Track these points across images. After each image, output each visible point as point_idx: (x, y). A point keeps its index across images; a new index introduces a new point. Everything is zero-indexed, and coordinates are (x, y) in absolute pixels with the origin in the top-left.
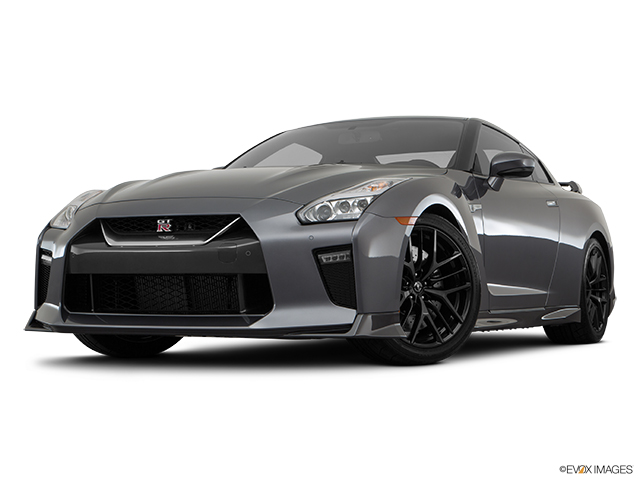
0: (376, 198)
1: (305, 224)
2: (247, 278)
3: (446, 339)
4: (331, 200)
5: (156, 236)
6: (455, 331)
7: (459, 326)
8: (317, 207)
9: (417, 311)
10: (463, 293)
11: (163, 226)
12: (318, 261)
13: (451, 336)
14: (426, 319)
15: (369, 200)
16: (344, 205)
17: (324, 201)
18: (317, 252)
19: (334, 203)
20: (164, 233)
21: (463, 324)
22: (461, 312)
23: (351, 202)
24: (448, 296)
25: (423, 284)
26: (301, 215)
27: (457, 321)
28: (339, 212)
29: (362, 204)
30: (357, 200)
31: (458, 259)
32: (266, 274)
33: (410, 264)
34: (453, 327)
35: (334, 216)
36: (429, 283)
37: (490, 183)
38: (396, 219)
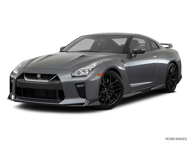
0: (93, 69)
1: (73, 77)
2: (59, 91)
3: (113, 103)
4: (81, 70)
5: (37, 78)
6: (116, 101)
7: (117, 99)
8: (77, 72)
9: (106, 95)
10: (119, 91)
11: (39, 76)
12: (76, 87)
13: (115, 102)
14: (108, 98)
15: (90, 70)
16: (84, 71)
17: (79, 70)
18: (76, 84)
19: (81, 71)
20: (39, 78)
21: (118, 99)
22: (118, 96)
23: (86, 70)
24: (114, 92)
25: (107, 89)
26: (72, 75)
27: (116, 98)
28: (83, 73)
29: (89, 70)
30: (88, 70)
31: (117, 82)
32: (63, 90)
33: (104, 84)
34: (115, 100)
35: (81, 74)
36: (109, 88)
37: (133, 55)
38: (97, 74)
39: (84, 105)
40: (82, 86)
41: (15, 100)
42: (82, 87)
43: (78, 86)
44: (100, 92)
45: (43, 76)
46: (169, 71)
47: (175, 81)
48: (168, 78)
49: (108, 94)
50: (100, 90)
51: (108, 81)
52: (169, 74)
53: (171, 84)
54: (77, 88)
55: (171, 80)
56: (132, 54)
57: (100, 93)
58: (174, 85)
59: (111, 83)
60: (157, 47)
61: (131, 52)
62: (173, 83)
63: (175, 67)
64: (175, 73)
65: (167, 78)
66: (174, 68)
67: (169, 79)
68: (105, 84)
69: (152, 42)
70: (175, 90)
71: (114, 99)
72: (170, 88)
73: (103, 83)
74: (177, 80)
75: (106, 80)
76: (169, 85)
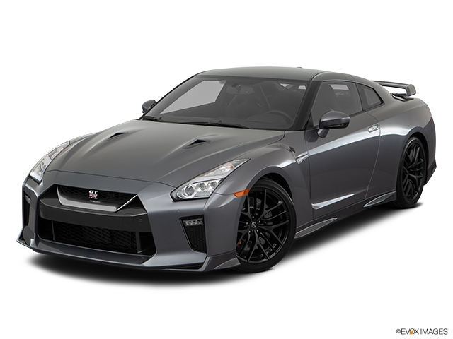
0: (222, 180)
1: (177, 200)
2: (142, 234)
3: (271, 257)
4: (193, 184)
5: (88, 200)
6: (277, 251)
7: (280, 247)
8: (185, 188)
9: (253, 238)
10: (285, 228)
11: (93, 195)
12: (183, 224)
13: (274, 254)
14: (258, 245)
15: (217, 182)
16: (201, 185)
17: (190, 183)
18: (183, 219)
19: (195, 185)
20: (93, 199)
21: (283, 246)
22: (282, 239)
23: (206, 183)
24: (273, 230)
25: (258, 223)
26: (174, 195)
27: (279, 244)
28: (199, 190)
29: (214, 184)
30: (210, 182)
31: (281, 206)
32: (151, 233)
33: (248, 214)
34: (276, 248)
35: (195, 193)
36: (262, 222)
37: (319, 133)
38: (234, 194)
39: (202, 269)
40: (197, 222)
41: (35, 247)
42: (196, 226)
43: (188, 223)
44: (240, 231)
45: (104, 197)
46: (407, 158)
47: (419, 179)
48: (404, 173)
49: (259, 236)
50: (241, 226)
51: (259, 202)
52: (405, 165)
53: (409, 188)
54: (187, 228)
55: (409, 177)
56: (318, 130)
57: (239, 235)
58: (417, 190)
59: (267, 209)
60: (379, 101)
61: (316, 124)
62: (415, 183)
63: (421, 145)
64: (419, 160)
65: (402, 175)
66: (417, 148)
67: (404, 177)
68: (253, 211)
69: (365, 89)
70: (419, 201)
71: (274, 246)
72: (406, 199)
73: (246, 211)
74: (425, 177)
75: (255, 202)
76: (405, 192)
